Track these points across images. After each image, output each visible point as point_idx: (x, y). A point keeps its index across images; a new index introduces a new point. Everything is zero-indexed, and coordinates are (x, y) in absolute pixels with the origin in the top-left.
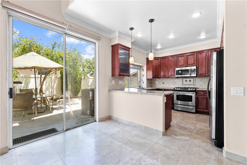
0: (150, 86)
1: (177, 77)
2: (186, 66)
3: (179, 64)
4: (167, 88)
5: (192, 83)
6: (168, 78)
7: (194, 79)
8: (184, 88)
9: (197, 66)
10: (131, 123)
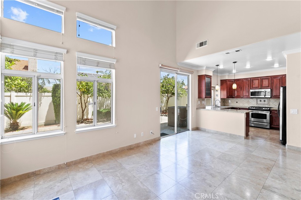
0: (223, 105)
1: (251, 98)
2: (260, 89)
3: (254, 86)
4: (241, 107)
5: (266, 102)
6: (242, 98)
7: (269, 100)
8: (258, 107)
9: (272, 88)
10: (217, 132)
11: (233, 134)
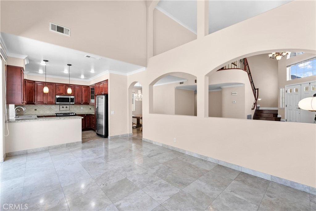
1: (56, 104)
2: (65, 95)
3: (59, 92)
5: (68, 109)
6: (45, 104)
7: (70, 106)
9: (75, 96)
11: (70, 143)
